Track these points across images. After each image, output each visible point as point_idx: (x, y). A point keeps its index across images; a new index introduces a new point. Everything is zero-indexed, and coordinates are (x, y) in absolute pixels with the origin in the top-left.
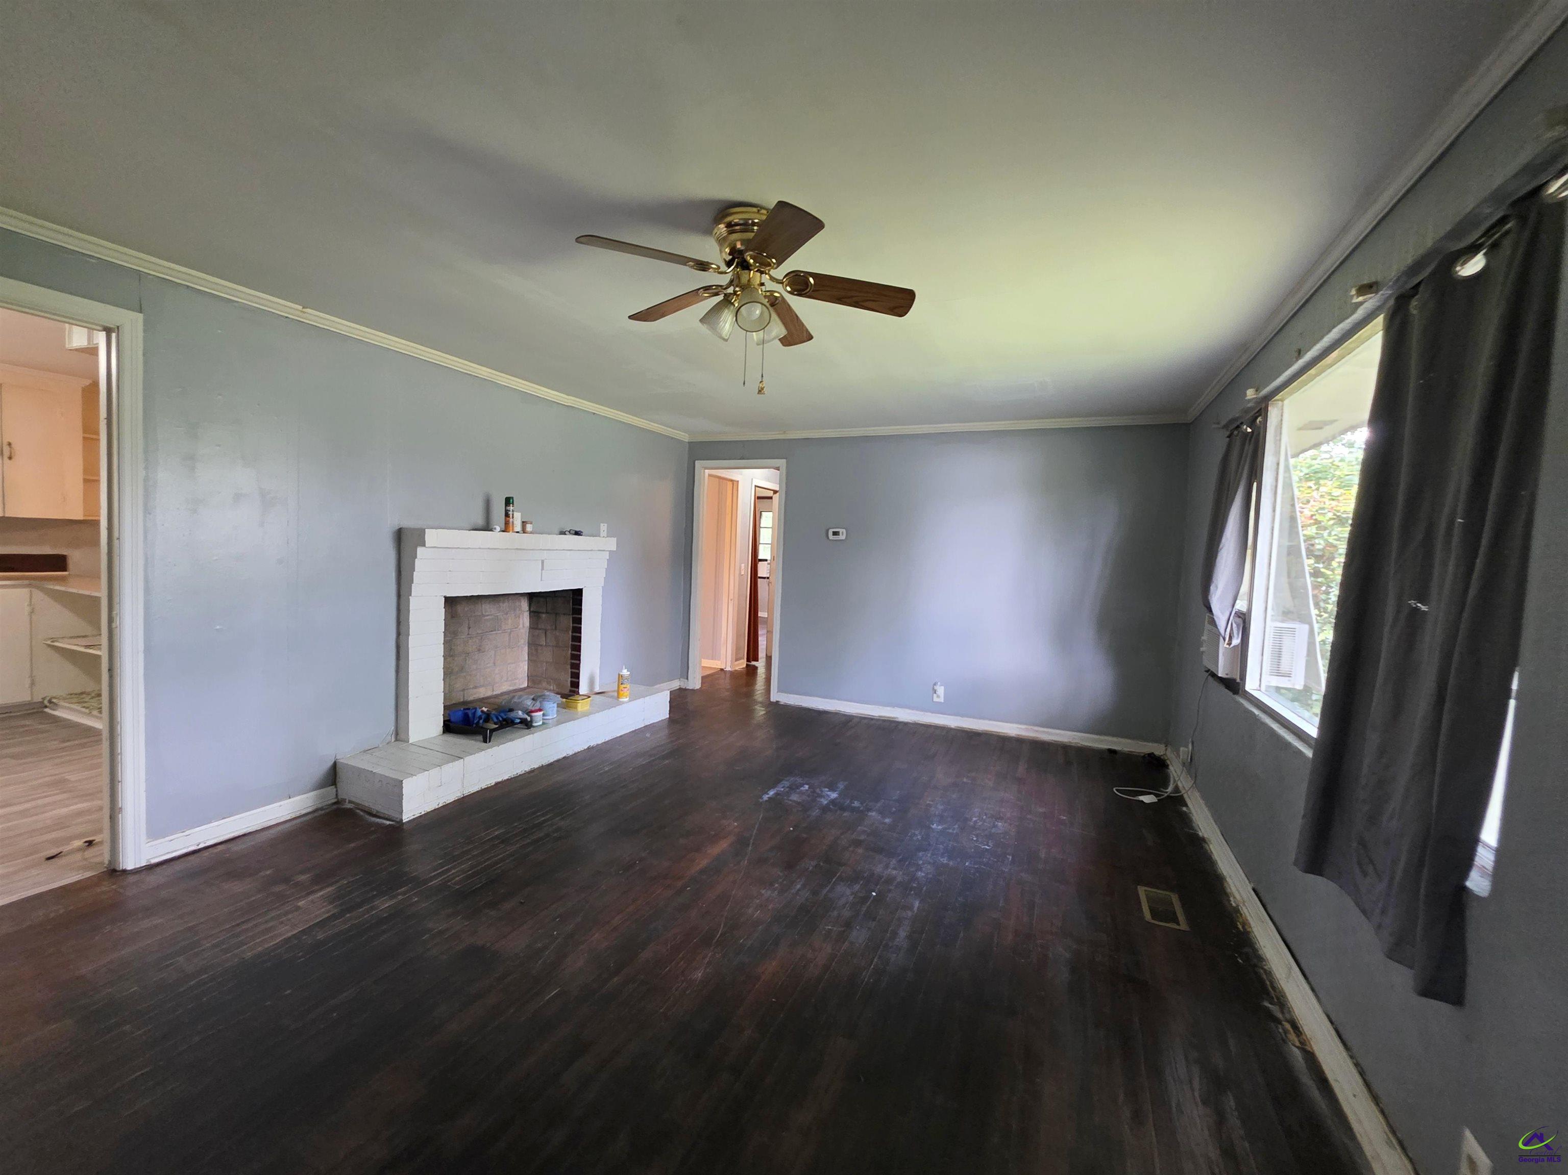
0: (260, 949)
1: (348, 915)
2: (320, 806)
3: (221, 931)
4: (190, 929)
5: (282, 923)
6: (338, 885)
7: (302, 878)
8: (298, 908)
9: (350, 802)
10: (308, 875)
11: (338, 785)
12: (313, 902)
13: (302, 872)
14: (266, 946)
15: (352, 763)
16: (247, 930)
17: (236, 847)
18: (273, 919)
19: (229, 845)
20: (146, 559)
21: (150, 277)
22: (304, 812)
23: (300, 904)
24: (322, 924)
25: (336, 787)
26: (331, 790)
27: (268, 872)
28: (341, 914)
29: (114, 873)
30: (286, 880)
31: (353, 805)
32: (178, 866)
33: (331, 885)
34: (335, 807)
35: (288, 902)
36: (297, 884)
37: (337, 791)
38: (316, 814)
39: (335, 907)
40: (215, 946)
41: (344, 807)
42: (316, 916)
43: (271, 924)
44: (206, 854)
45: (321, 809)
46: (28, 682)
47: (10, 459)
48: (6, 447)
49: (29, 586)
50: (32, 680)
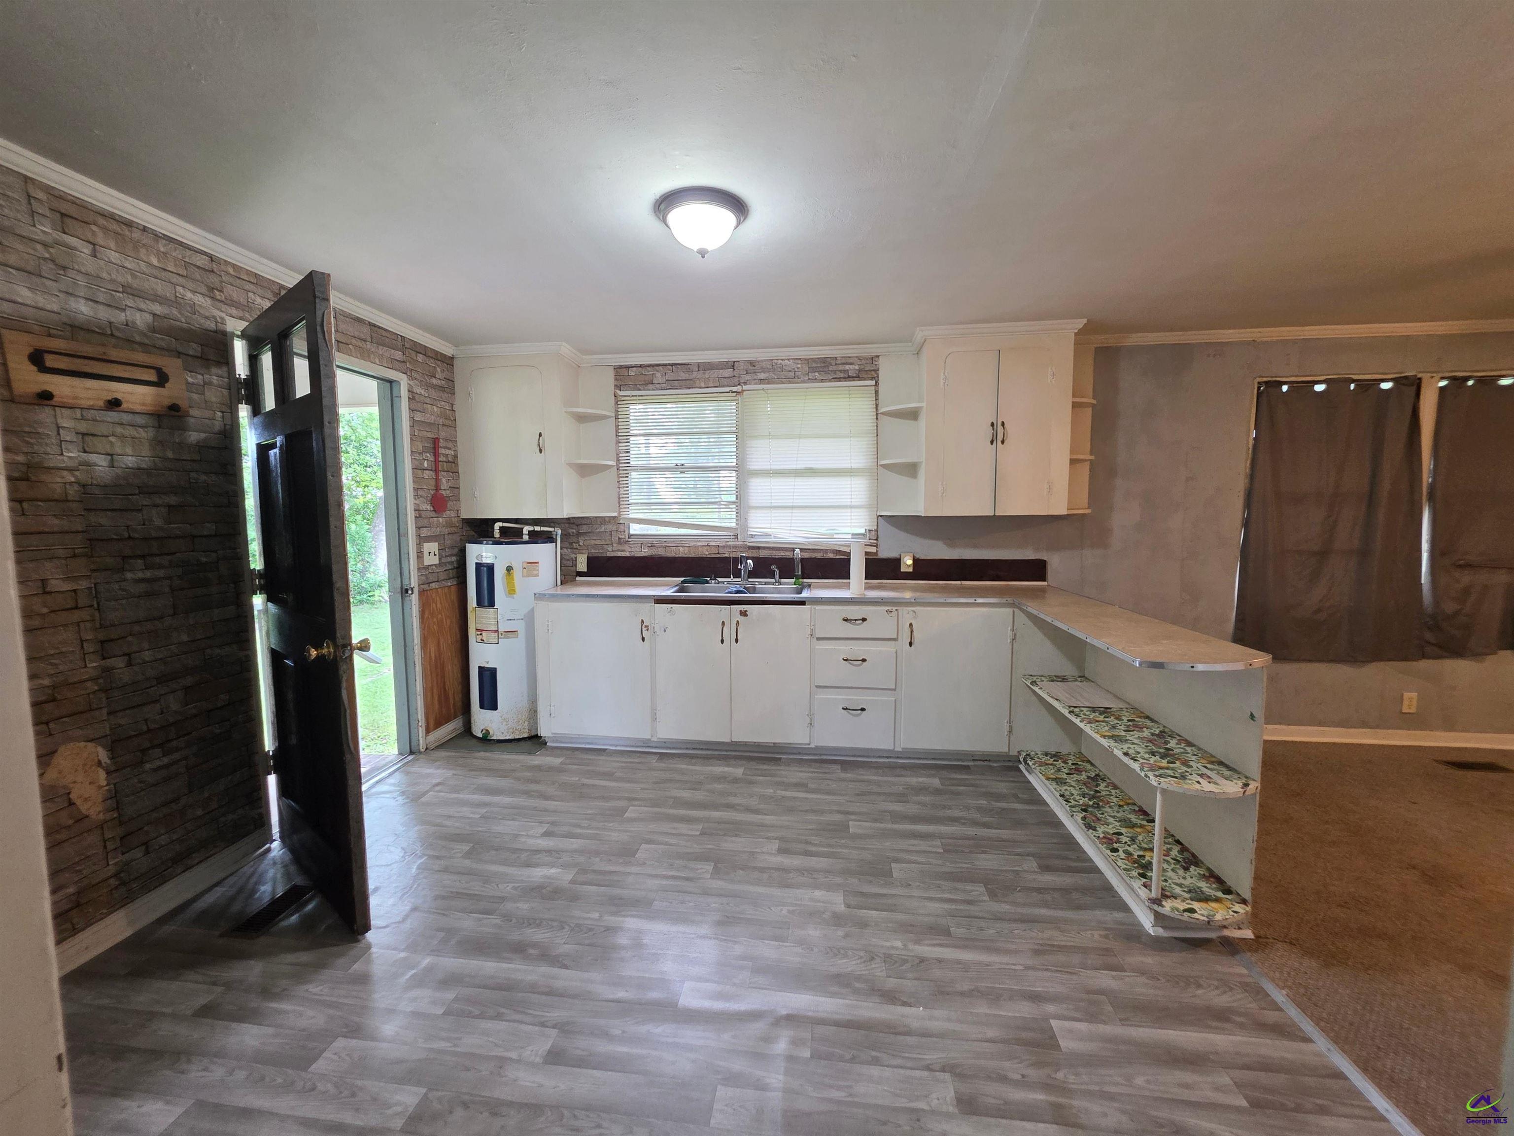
46: (1006, 727)
47: (1003, 442)
48: (1000, 428)
49: (1012, 605)
50: (1011, 727)
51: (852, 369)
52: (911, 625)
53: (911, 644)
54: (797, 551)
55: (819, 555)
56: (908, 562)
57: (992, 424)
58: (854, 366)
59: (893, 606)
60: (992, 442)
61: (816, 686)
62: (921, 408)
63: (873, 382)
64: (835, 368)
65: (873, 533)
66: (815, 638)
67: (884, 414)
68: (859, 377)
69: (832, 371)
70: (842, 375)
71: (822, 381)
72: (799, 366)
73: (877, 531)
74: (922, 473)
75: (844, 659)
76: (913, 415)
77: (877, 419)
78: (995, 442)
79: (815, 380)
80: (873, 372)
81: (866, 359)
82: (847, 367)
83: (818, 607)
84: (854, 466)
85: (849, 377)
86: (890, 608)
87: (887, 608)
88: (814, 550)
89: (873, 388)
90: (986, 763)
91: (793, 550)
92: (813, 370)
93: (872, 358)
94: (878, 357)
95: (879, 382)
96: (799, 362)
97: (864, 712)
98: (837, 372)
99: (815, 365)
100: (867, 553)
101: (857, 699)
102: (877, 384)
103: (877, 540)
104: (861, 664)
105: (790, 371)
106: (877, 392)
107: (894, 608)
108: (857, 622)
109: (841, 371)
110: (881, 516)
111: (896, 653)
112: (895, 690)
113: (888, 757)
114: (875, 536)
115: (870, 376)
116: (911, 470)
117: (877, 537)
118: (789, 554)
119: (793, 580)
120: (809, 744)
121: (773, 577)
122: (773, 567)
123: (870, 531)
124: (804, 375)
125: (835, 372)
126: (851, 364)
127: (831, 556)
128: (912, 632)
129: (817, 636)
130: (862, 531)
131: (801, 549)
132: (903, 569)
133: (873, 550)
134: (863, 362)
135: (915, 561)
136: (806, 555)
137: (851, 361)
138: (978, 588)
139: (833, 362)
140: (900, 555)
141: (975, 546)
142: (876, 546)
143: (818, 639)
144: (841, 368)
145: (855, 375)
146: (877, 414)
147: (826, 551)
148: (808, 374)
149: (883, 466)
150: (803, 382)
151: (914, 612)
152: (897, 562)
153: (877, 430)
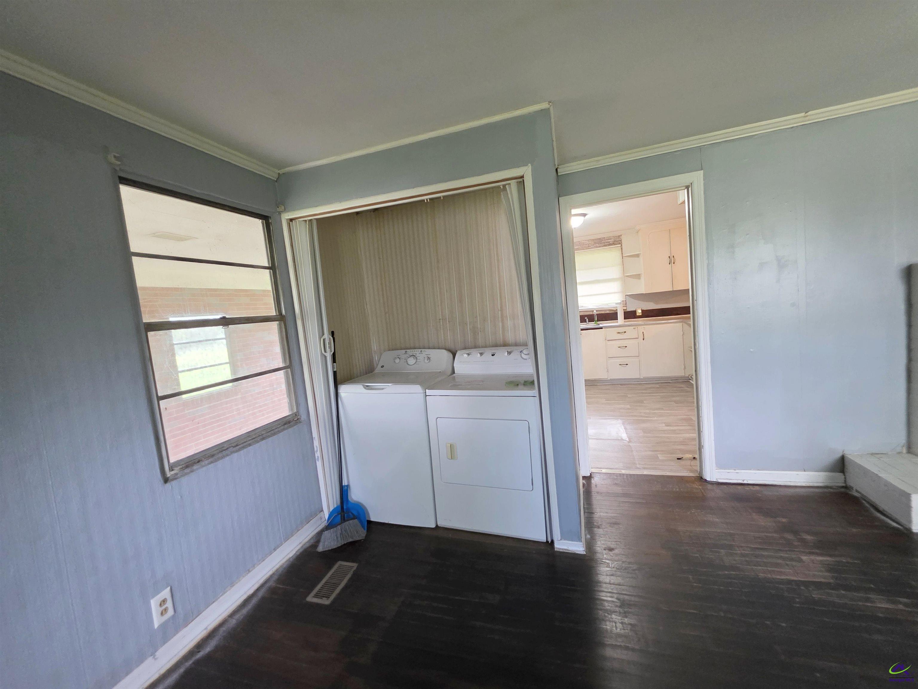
0: (769, 576)
1: (843, 592)
2: (831, 485)
3: (747, 547)
4: (731, 535)
5: (787, 565)
6: (838, 559)
7: (808, 537)
8: (801, 561)
9: (857, 491)
10: (812, 538)
11: (847, 474)
12: (813, 561)
13: (808, 533)
14: (774, 577)
15: (858, 461)
16: (763, 556)
17: (767, 492)
18: (781, 558)
19: (762, 489)
20: (710, 310)
21: (706, 146)
22: (816, 485)
23: (804, 558)
24: (819, 585)
25: (845, 475)
26: (839, 477)
27: (784, 520)
28: (836, 587)
29: (701, 479)
30: (795, 533)
31: (860, 495)
32: (732, 489)
33: (830, 556)
34: (843, 490)
35: (795, 551)
36: (803, 541)
37: (845, 478)
38: (826, 490)
39: (833, 577)
40: (743, 555)
41: (850, 493)
42: (814, 576)
43: (780, 561)
44: (747, 488)
45: (831, 487)
46: (683, 367)
47: (674, 263)
48: (672, 258)
49: (682, 322)
50: (685, 366)
51: (611, 241)
52: (643, 332)
53: (643, 339)
54: (595, 311)
55: (603, 312)
56: (639, 312)
57: (669, 257)
58: (612, 240)
59: (636, 326)
60: (670, 264)
61: (609, 357)
62: (640, 254)
63: (620, 245)
64: (604, 241)
65: (624, 302)
66: (607, 341)
67: (624, 256)
68: (614, 244)
69: (603, 243)
70: (607, 244)
71: (600, 247)
72: (590, 242)
73: (626, 301)
74: (642, 277)
75: (618, 347)
76: (638, 256)
77: (623, 258)
78: (671, 264)
79: (597, 247)
80: (620, 241)
81: (616, 237)
82: (609, 241)
83: (607, 329)
84: (615, 277)
85: (610, 244)
86: (635, 327)
87: (633, 327)
88: (601, 310)
89: (620, 247)
90: (676, 381)
91: (593, 311)
92: (595, 243)
93: (619, 236)
94: (621, 235)
95: (622, 245)
96: (590, 241)
97: (627, 365)
98: (605, 243)
99: (596, 241)
100: (624, 310)
101: (625, 361)
102: (621, 245)
103: (626, 304)
104: (625, 348)
105: (586, 244)
106: (622, 249)
107: (636, 327)
108: (623, 333)
109: (607, 242)
110: (627, 295)
111: (638, 343)
112: (639, 356)
113: (638, 382)
114: (625, 303)
115: (618, 243)
116: (638, 276)
117: (626, 303)
118: (591, 313)
119: (594, 323)
120: (607, 378)
121: (586, 322)
122: (586, 318)
123: (623, 301)
124: (592, 245)
125: (604, 243)
126: (611, 239)
127: (608, 312)
128: (644, 335)
129: (608, 339)
130: (620, 302)
131: (597, 311)
132: (638, 314)
133: (625, 308)
134: (616, 238)
135: (643, 311)
136: (598, 313)
137: (610, 238)
138: (668, 318)
139: (603, 239)
140: (636, 310)
141: (667, 303)
142: (626, 307)
143: (608, 340)
144: (607, 241)
145: (612, 243)
146: (622, 257)
147: (606, 310)
148: (594, 245)
149: (626, 276)
150: (592, 248)
151: (644, 328)
152: (635, 312)
153: (623, 263)
